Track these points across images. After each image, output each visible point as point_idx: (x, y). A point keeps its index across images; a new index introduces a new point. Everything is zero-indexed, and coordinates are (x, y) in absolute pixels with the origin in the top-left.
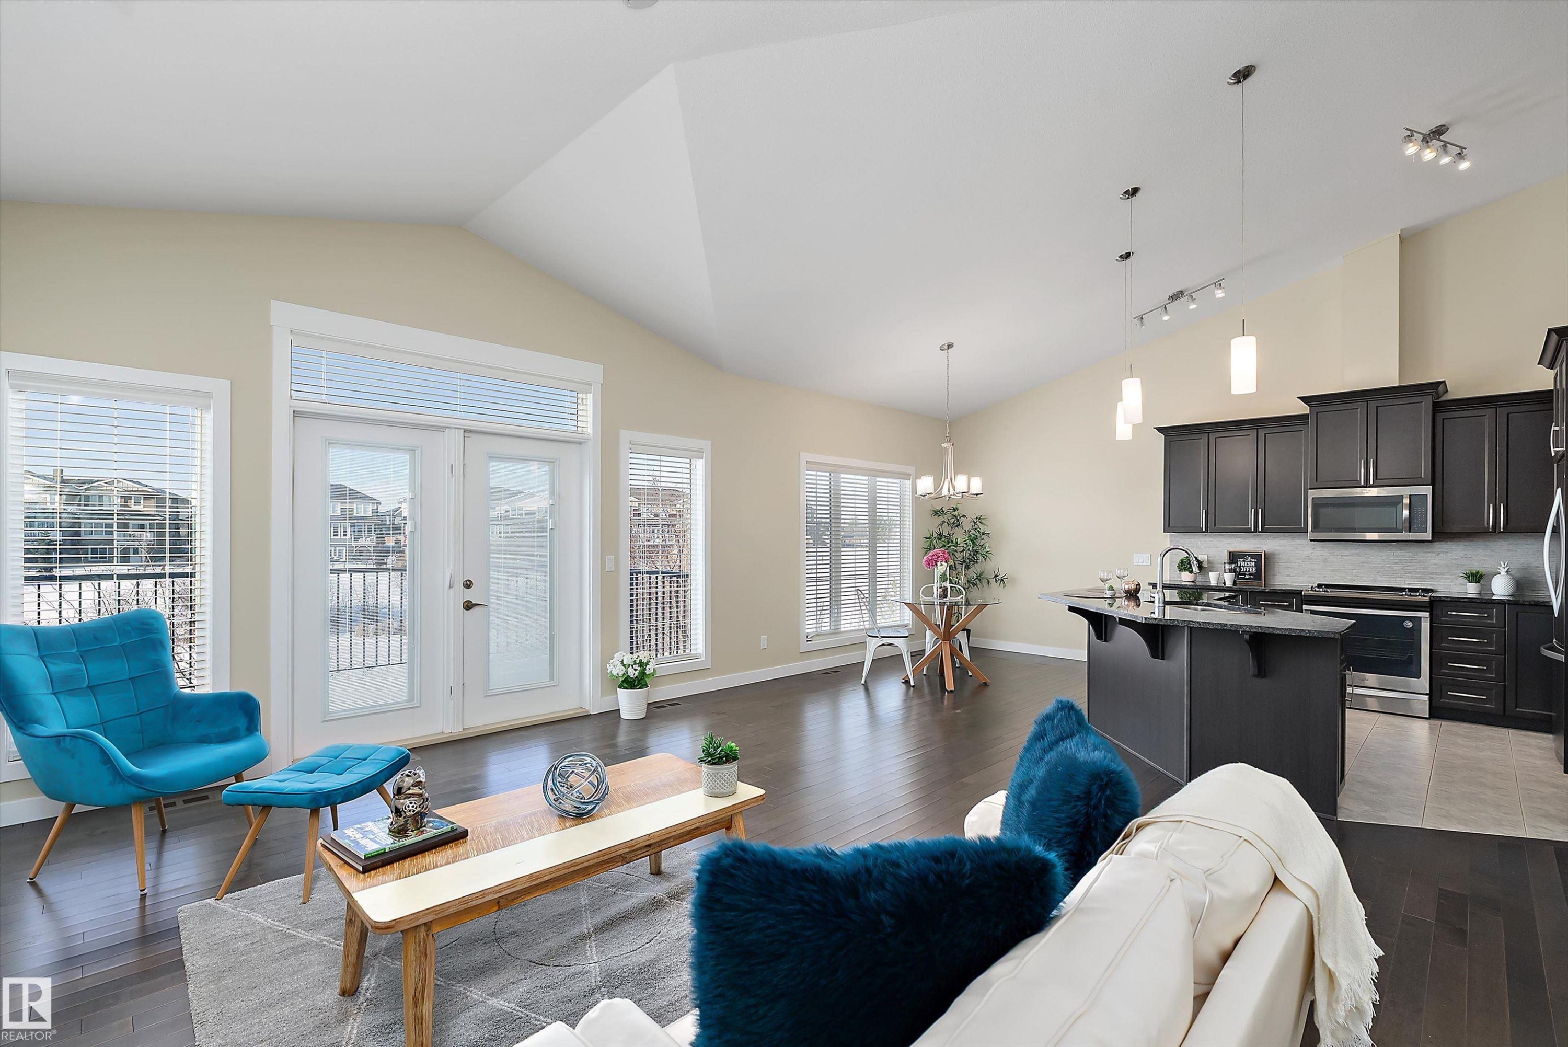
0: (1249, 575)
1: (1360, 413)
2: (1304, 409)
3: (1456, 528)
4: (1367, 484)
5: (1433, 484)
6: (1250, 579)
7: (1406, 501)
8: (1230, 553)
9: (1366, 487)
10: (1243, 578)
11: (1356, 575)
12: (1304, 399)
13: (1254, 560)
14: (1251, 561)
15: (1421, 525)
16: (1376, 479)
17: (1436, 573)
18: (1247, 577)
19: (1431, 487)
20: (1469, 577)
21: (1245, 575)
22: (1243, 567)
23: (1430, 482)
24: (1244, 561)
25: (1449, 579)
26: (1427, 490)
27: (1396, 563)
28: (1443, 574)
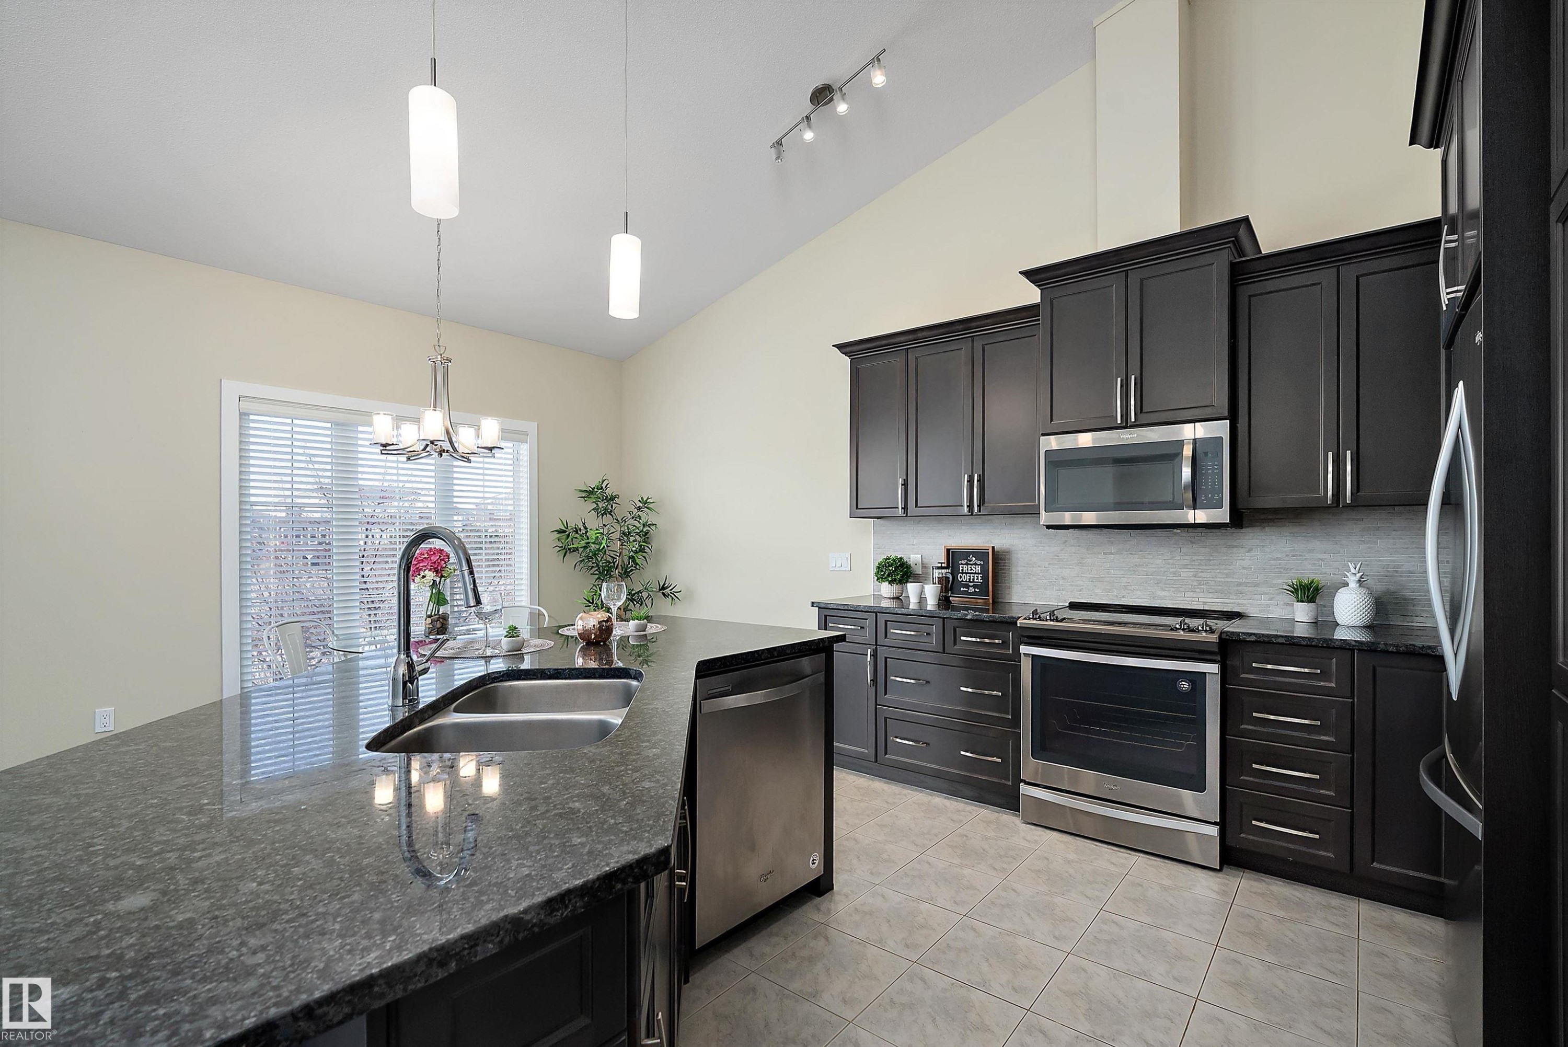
0: (974, 586)
1: (1115, 292)
2: (1031, 295)
3: (1269, 501)
4: (1127, 423)
5: (1233, 417)
6: (974, 593)
7: (1188, 451)
8: (948, 550)
9: (1125, 427)
10: (966, 593)
11: (1125, 588)
12: (1030, 274)
13: (978, 562)
14: (976, 564)
15: (1213, 496)
16: (1141, 411)
17: (1246, 584)
18: (972, 590)
19: (1228, 421)
20: (1296, 590)
21: (968, 586)
22: (966, 573)
23: (1226, 414)
24: (967, 564)
25: (1266, 594)
26: (1221, 429)
27: (1185, 566)
28: (1257, 585)
